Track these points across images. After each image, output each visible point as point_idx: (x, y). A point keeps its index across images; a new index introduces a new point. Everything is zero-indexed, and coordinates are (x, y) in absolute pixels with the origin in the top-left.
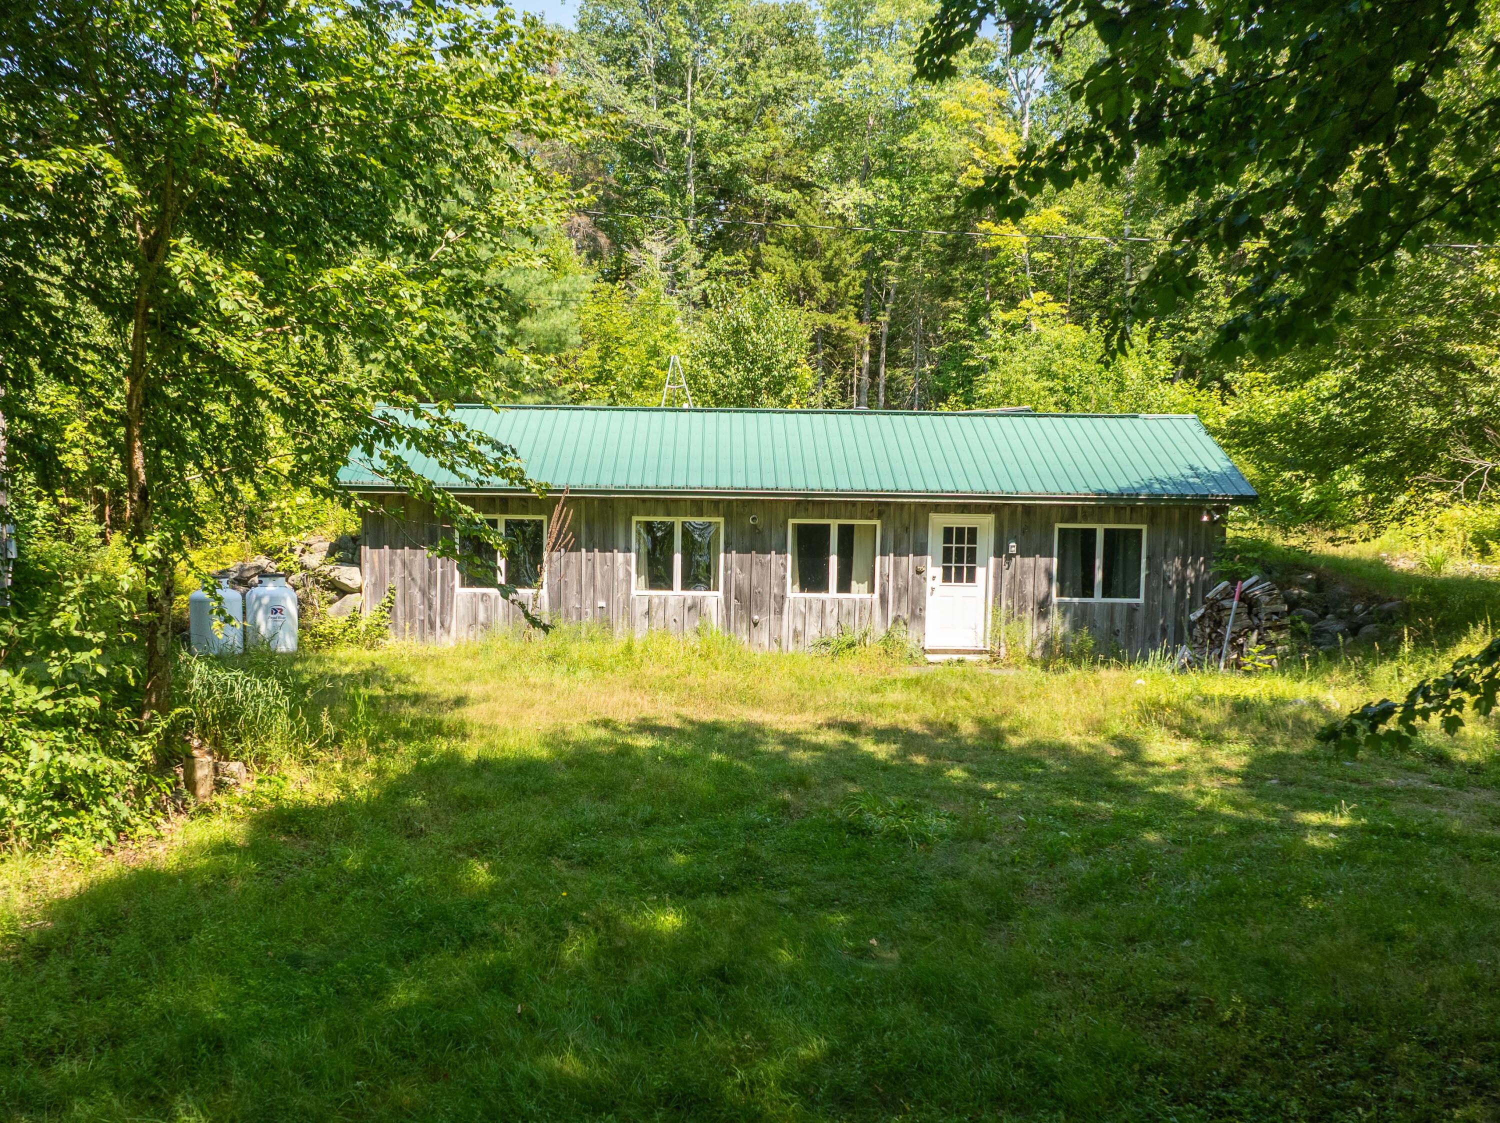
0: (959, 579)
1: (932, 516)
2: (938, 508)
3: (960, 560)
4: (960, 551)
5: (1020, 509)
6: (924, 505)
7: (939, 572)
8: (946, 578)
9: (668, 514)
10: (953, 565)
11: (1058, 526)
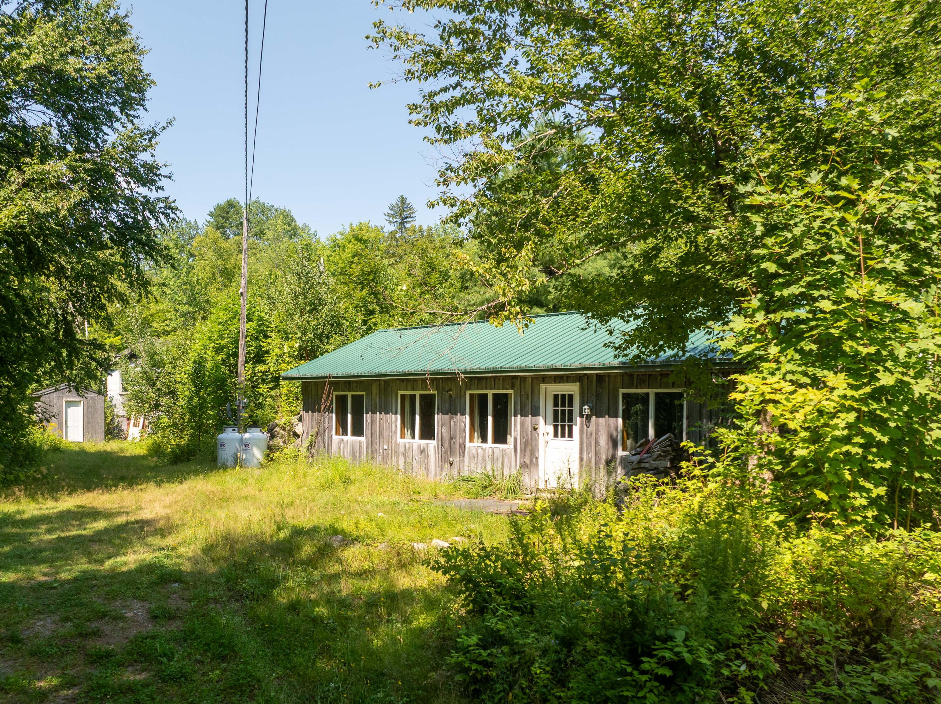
0: (563, 436)
1: (543, 386)
2: (544, 379)
3: (563, 420)
4: (563, 412)
5: (595, 378)
6: (537, 377)
7: (551, 429)
8: (556, 435)
9: (413, 390)
10: (559, 423)
11: (622, 391)
